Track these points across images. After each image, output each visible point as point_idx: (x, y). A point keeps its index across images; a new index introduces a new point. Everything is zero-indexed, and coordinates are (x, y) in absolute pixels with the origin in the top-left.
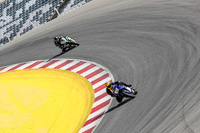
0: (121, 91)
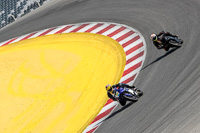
0: (122, 94)
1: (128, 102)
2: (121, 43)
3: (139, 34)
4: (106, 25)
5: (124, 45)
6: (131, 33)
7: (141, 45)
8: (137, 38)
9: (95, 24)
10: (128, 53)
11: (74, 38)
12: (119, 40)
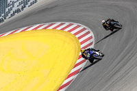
0: (91, 55)
1: (95, 60)
2: (77, 36)
3: (90, 30)
4: (67, 24)
5: (79, 38)
6: (84, 29)
7: (91, 38)
8: (88, 33)
9: (59, 23)
10: (82, 43)
11: (45, 33)
12: (76, 34)
